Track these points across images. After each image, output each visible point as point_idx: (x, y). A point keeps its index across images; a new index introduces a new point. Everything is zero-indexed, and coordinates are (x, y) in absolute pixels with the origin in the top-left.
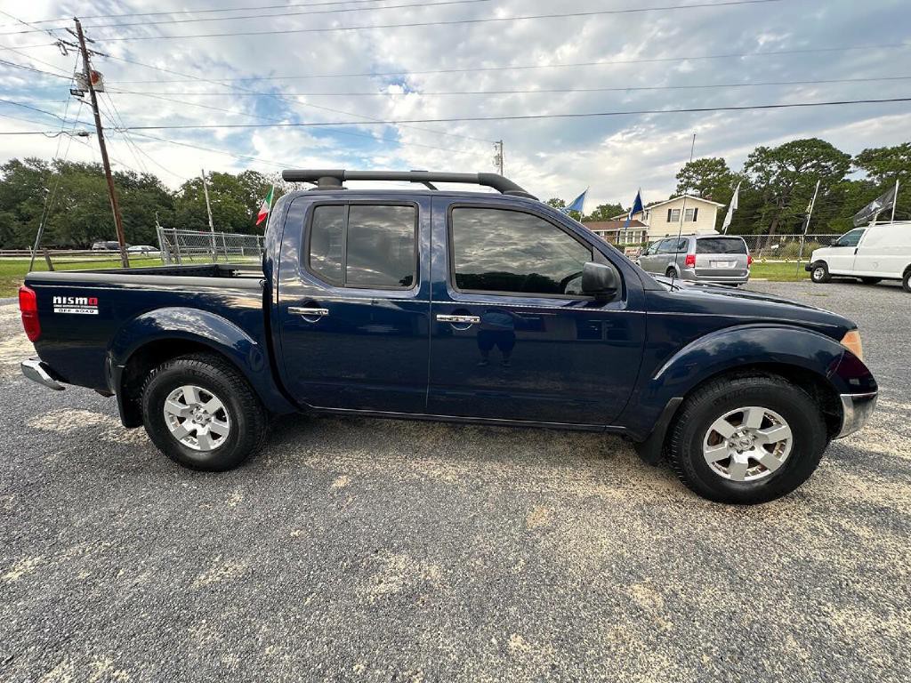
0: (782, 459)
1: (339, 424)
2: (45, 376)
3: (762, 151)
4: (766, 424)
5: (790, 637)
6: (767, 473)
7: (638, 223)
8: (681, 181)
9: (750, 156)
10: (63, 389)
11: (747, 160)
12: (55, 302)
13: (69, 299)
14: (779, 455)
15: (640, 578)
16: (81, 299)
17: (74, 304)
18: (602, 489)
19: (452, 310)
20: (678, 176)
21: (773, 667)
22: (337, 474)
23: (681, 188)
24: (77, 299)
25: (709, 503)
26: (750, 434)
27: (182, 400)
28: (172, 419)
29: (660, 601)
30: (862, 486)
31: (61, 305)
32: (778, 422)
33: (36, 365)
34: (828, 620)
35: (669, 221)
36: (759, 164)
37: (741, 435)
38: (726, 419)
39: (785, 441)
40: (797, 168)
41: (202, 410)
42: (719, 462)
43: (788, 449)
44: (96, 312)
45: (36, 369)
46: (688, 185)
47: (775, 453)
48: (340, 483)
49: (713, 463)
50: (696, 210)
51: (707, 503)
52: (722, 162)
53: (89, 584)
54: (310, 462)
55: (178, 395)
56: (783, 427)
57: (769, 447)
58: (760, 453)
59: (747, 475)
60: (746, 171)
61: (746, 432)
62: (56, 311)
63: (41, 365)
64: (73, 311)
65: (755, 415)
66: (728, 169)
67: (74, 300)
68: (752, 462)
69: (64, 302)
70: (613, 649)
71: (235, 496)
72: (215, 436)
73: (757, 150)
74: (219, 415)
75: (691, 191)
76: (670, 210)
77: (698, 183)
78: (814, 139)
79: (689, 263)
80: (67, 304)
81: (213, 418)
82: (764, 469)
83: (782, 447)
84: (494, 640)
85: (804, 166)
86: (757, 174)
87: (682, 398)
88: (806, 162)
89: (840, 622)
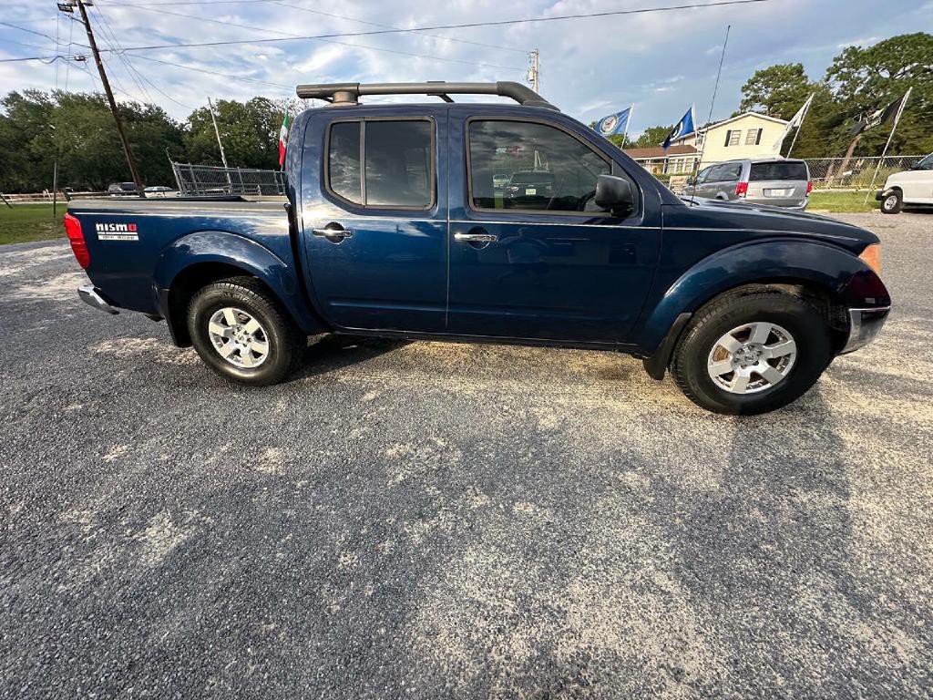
0: (784, 373)
1: (368, 350)
2: (101, 301)
3: (853, 52)
4: (772, 339)
5: (756, 509)
6: (769, 386)
7: (691, 150)
8: (747, 95)
9: (836, 60)
10: (117, 313)
11: (832, 64)
12: (98, 229)
13: (111, 226)
14: (782, 369)
15: (632, 467)
16: (122, 226)
17: (116, 231)
18: (610, 403)
19: (469, 229)
20: (744, 89)
21: (734, 527)
22: (369, 389)
23: (747, 103)
24: (117, 226)
25: (710, 413)
26: (756, 350)
27: (224, 322)
28: (217, 340)
29: (647, 483)
30: (864, 402)
31: (105, 233)
32: (784, 338)
33: (90, 290)
34: (794, 499)
35: (726, 145)
36: (845, 70)
37: (746, 350)
38: (733, 335)
39: (789, 355)
40: (891, 74)
41: (243, 331)
42: (721, 376)
43: (791, 364)
44: (136, 238)
45: (91, 294)
46: (755, 99)
47: (778, 368)
48: (370, 396)
49: (717, 378)
50: (761, 130)
51: (708, 413)
52: (799, 71)
53: (171, 464)
54: (343, 379)
55: (220, 316)
56: (790, 342)
57: (773, 362)
58: (762, 368)
59: (748, 388)
60: (828, 80)
61: (752, 347)
62: (101, 238)
63: (95, 290)
64: (116, 238)
65: (762, 330)
66: (806, 77)
67: (115, 226)
68: (755, 376)
69: (107, 229)
70: (600, 513)
71: (280, 405)
72: (257, 355)
73: (845, 51)
74: (258, 335)
75: (757, 107)
76: (729, 132)
77: (767, 97)
78: (920, 34)
79: (740, 192)
80: (109, 231)
81: (253, 338)
82: (766, 382)
83: (786, 363)
84: (501, 506)
85: (901, 71)
86: (841, 83)
87: (690, 314)
88: (904, 65)
89: (804, 500)
